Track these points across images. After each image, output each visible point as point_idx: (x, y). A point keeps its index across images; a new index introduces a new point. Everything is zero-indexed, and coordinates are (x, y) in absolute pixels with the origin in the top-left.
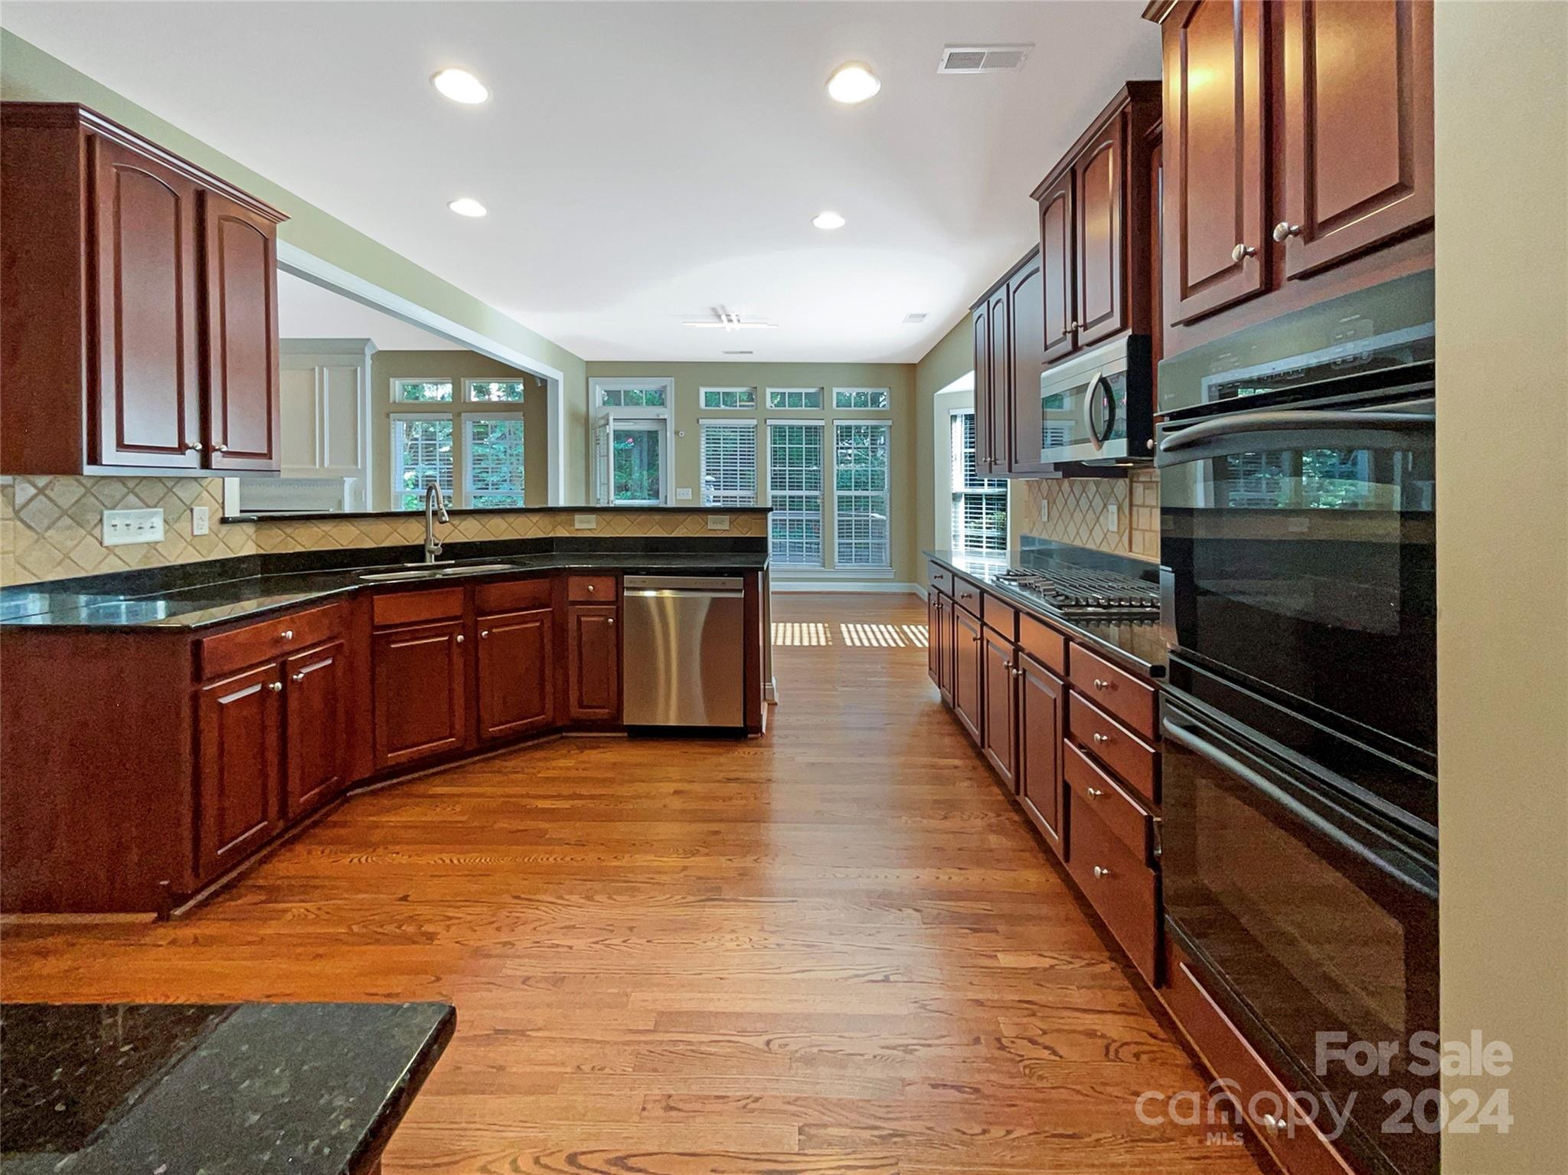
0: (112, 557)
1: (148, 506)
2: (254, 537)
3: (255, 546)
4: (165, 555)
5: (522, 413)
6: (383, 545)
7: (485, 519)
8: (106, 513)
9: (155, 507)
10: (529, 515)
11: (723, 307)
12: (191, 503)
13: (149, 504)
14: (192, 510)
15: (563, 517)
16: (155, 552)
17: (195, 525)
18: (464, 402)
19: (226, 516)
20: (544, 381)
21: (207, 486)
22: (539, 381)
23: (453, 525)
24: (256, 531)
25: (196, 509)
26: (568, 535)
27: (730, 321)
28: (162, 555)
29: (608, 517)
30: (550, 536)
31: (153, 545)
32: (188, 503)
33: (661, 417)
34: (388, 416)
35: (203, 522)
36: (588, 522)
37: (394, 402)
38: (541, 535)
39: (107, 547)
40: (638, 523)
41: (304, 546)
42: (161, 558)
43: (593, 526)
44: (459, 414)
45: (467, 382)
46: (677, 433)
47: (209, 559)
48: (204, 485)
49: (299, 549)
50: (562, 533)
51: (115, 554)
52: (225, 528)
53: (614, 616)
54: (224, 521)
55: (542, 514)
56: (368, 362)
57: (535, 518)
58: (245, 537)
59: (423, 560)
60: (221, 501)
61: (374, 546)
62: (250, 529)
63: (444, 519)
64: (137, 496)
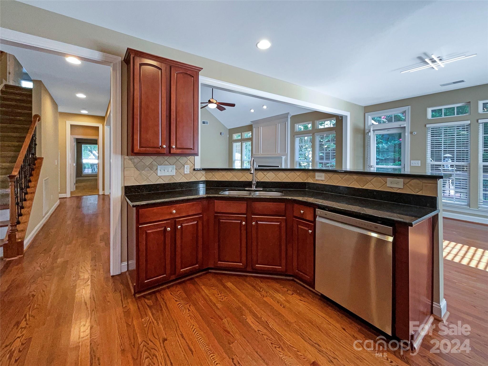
0: (160, 179)
1: (171, 165)
2: (205, 175)
3: (205, 178)
4: (176, 179)
5: (335, 131)
6: (241, 180)
7: (277, 173)
8: (158, 166)
9: (173, 165)
10: (296, 172)
11: (425, 54)
12: (184, 164)
13: (171, 164)
14: (184, 166)
15: (311, 173)
16: (173, 178)
17: (185, 171)
18: (316, 129)
19: (195, 168)
20: (342, 117)
21: (189, 159)
22: (340, 117)
23: (264, 174)
24: (205, 173)
25: (186, 166)
26: (313, 182)
27: (434, 61)
28: (175, 179)
29: (330, 175)
30: (305, 182)
31: (172, 176)
32: (183, 164)
33: (402, 126)
34: (294, 136)
35: (187, 170)
36: (321, 177)
37: (296, 132)
38: (301, 181)
39: (158, 176)
40: (345, 179)
41: (217, 179)
42: (175, 180)
43: (323, 178)
44: (314, 134)
45: (317, 122)
46: (411, 133)
47: (189, 181)
48: (188, 159)
49: (216, 180)
50: (311, 181)
51: (161, 178)
52: (195, 172)
53: (313, 228)
54: (194, 170)
55: (302, 172)
56: (289, 120)
57: (298, 173)
58: (202, 175)
59: (251, 187)
60: (194, 164)
61: (237, 180)
62: (203, 172)
63: (251, 172)
64: (167, 161)
